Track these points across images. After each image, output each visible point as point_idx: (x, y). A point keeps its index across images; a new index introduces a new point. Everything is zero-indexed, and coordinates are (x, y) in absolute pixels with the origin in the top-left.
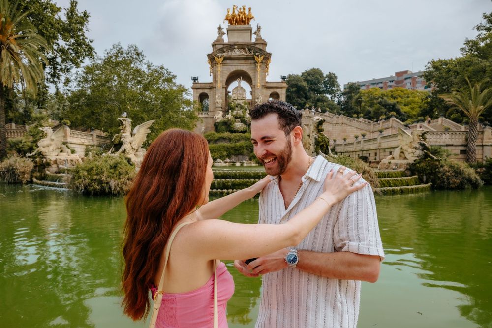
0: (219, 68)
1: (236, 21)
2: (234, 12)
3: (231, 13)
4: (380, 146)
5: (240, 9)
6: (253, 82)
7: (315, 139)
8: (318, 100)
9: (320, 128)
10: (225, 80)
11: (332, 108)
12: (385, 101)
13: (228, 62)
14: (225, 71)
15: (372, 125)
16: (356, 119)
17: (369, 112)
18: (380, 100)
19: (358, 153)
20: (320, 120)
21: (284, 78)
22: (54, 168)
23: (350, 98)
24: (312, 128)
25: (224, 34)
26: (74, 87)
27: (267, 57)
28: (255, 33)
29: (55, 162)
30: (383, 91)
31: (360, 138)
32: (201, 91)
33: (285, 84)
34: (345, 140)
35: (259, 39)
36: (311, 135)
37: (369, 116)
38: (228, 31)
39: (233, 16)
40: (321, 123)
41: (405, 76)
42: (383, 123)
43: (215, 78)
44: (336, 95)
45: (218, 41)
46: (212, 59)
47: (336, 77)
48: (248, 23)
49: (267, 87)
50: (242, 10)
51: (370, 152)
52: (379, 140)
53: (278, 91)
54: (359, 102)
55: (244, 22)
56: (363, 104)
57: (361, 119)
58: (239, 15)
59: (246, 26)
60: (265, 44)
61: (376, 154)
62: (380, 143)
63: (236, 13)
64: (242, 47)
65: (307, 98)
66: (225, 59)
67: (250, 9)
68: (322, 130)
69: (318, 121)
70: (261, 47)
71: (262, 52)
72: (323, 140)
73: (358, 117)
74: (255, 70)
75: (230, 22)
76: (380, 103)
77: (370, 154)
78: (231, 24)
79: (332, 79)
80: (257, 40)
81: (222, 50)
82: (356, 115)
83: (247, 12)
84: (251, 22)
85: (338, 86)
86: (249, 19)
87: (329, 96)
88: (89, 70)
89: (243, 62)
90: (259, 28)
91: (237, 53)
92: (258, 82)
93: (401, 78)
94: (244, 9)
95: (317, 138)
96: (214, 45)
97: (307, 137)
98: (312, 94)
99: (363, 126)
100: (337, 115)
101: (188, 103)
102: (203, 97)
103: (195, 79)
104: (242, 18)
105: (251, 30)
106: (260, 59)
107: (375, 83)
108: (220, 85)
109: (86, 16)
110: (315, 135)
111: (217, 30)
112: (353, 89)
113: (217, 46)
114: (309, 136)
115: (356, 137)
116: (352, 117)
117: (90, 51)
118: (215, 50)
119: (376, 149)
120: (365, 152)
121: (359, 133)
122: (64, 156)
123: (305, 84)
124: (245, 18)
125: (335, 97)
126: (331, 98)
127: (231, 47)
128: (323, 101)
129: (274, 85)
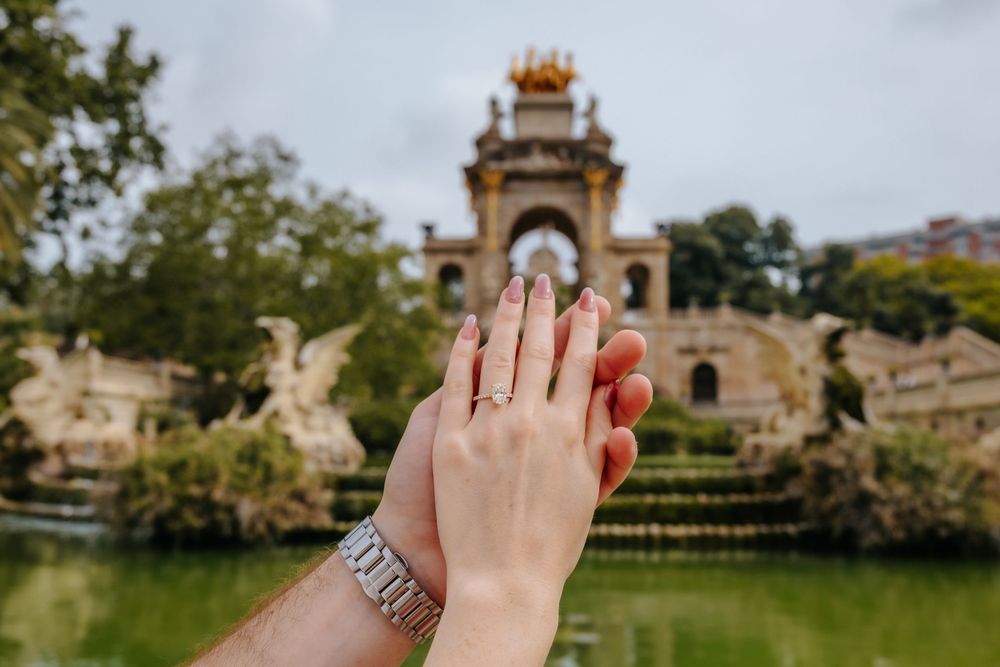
0: (493, 201)
1: (536, 85)
2: (530, 64)
4: (945, 403)
5: (544, 58)
6: (583, 235)
7: (824, 378)
8: (750, 285)
9: (835, 349)
10: (507, 226)
11: (787, 305)
13: (516, 185)
14: (506, 207)
17: (884, 315)
20: (832, 330)
21: (661, 227)
22: (53, 465)
23: (831, 280)
24: (814, 349)
25: (505, 116)
26: (112, 247)
27: (616, 174)
28: (583, 115)
29: (60, 449)
32: (442, 259)
33: (665, 244)
35: (594, 129)
36: (809, 370)
38: (515, 108)
39: (528, 75)
40: (835, 337)
41: (950, 229)
43: (482, 224)
45: (489, 133)
46: (474, 177)
48: (564, 91)
49: (618, 248)
50: (549, 60)
52: (942, 387)
53: (647, 259)
55: (553, 88)
57: (866, 335)
59: (558, 97)
60: (608, 142)
62: (946, 396)
64: (551, 147)
65: (720, 278)
66: (511, 177)
67: (569, 57)
68: (842, 356)
69: (827, 332)
70: (597, 148)
71: (603, 160)
72: (848, 385)
74: (586, 206)
75: (522, 86)
78: (525, 91)
79: (780, 235)
80: (588, 131)
81: (499, 156)
83: (561, 63)
85: (795, 250)
86: (565, 81)
87: (775, 276)
88: (154, 202)
89: (552, 185)
90: (593, 104)
91: (537, 162)
92: (595, 239)
93: (942, 234)
94: (554, 58)
95: (829, 375)
96: (480, 143)
98: (731, 270)
101: (412, 288)
102: (449, 274)
103: (429, 229)
104: (549, 77)
105: (568, 107)
106: (598, 177)
107: (877, 244)
108: (493, 242)
109: (154, 65)
110: (821, 369)
112: (838, 256)
113: (488, 145)
114: (804, 371)
117: (156, 151)
118: (483, 156)
119: (934, 413)
122: (83, 431)
123: (712, 243)
124: (556, 78)
125: (791, 275)
126: (783, 279)
127: (522, 148)
128: (762, 284)
129: (636, 245)
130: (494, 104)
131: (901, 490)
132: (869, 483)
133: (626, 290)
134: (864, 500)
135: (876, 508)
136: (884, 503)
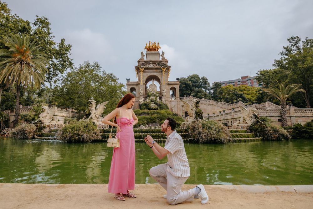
0: (142, 74)
1: (151, 50)
2: (150, 45)
3: (148, 45)
4: (233, 117)
5: (153, 43)
6: (161, 81)
7: (195, 111)
8: (198, 92)
9: (197, 105)
10: (145, 80)
11: (206, 96)
12: (237, 92)
13: (147, 70)
14: (145, 75)
15: (229, 105)
16: (220, 102)
17: (227, 98)
18: (233, 91)
19: (222, 121)
20: (197, 101)
21: (178, 79)
22: (47, 130)
23: (216, 91)
24: (193, 105)
25: (144, 56)
26: (60, 84)
27: (168, 68)
28: (161, 56)
29: (49, 126)
30: (235, 87)
31: (222, 113)
32: (131, 86)
33: (179, 83)
34: (214, 114)
35: (163, 58)
36: (193, 109)
37: (227, 101)
38: (146, 54)
39: (149, 47)
40: (198, 103)
41: (247, 79)
42: (235, 104)
43: (139, 79)
44: (208, 89)
45: (141, 59)
46: (137, 69)
47: (207, 79)
48: (157, 51)
49: (169, 84)
50: (154, 44)
51: (228, 120)
52: (232, 113)
53: (175, 86)
54: (221, 93)
55: (155, 50)
56: (223, 94)
57: (223, 102)
58: (153, 47)
59: (156, 52)
60: (167, 61)
61: (232, 121)
62: (233, 115)
63: (151, 45)
64: (154, 63)
65: (191, 90)
66: (145, 69)
67: (158, 43)
68: (199, 106)
69: (196, 102)
70: (165, 63)
71: (165, 65)
72: (200, 112)
73: (221, 101)
74: (162, 75)
75: (148, 50)
76: (233, 93)
77: (228, 122)
78: (148, 51)
79: (205, 80)
80: (162, 59)
81: (143, 64)
82: (220, 100)
83: (157, 45)
84: (159, 50)
85: (209, 84)
86: (158, 48)
87: (204, 90)
88: (69, 75)
89: (155, 70)
90: (163, 53)
91: (151, 66)
92: (164, 81)
93: (244, 80)
94: (155, 43)
95: (196, 110)
96: (139, 62)
97: (191, 110)
98: (194, 88)
99: (224, 106)
100: (209, 100)
101: (124, 93)
102: (132, 90)
103: (128, 80)
104: (154, 48)
105: (159, 54)
106: (164, 69)
107: (230, 82)
108: (142, 83)
109: (69, 47)
110: (195, 109)
111: (141, 54)
112: (217, 86)
113: (140, 62)
114: (192, 109)
115: (220, 112)
116: (218, 101)
117: (71, 65)
118: (139, 64)
119: (231, 119)
120: (225, 121)
121: (221, 110)
122: (53, 123)
123: (190, 82)
124: (156, 48)
125: (207, 90)
126: (205, 90)
127: (148, 63)
128: (201, 92)
129: (173, 83)
130: (142, 53)
131: (206, 131)
132: (200, 130)
133: (171, 92)
134: (200, 133)
135: (202, 134)
136: (203, 134)
